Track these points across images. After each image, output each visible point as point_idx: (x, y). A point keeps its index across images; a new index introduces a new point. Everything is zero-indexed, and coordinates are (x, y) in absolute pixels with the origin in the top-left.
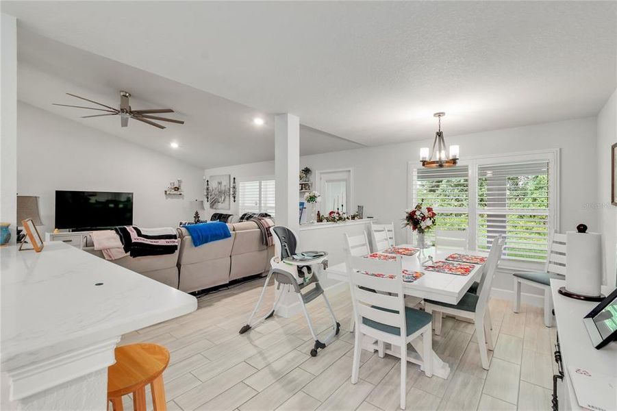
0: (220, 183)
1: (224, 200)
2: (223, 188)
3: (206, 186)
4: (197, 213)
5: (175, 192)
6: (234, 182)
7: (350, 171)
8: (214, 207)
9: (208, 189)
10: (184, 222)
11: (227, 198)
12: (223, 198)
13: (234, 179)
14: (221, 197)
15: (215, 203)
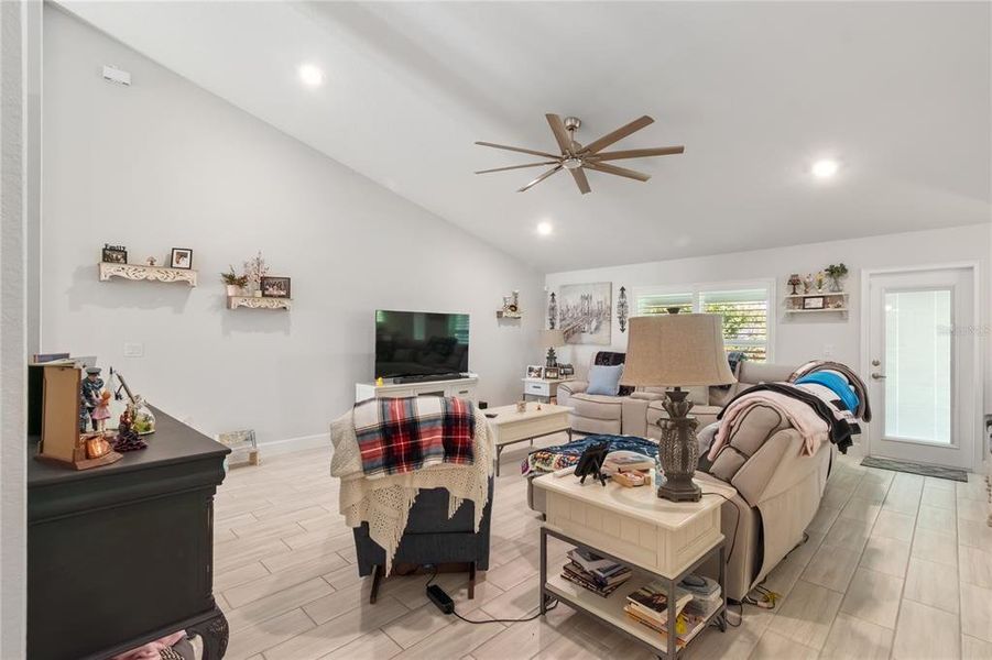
0: (586, 298)
1: (597, 328)
2: (594, 305)
3: (549, 304)
4: (551, 351)
5: (513, 314)
6: (623, 295)
7: (972, 268)
8: (571, 340)
9: (553, 309)
10: (536, 368)
11: (604, 326)
12: (594, 324)
13: (623, 289)
14: (590, 323)
15: (574, 332)
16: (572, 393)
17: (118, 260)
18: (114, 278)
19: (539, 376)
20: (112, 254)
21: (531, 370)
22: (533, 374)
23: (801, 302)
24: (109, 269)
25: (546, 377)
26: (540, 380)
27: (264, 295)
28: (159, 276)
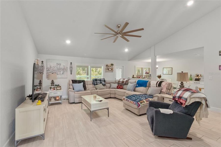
0: (59, 64)
1: (63, 73)
2: (62, 67)
4: (53, 81)
7: (123, 66)
14: (60, 72)
16: (74, 92)
19: (54, 89)
21: (51, 88)
22: (52, 89)
23: (108, 69)
26: (55, 91)
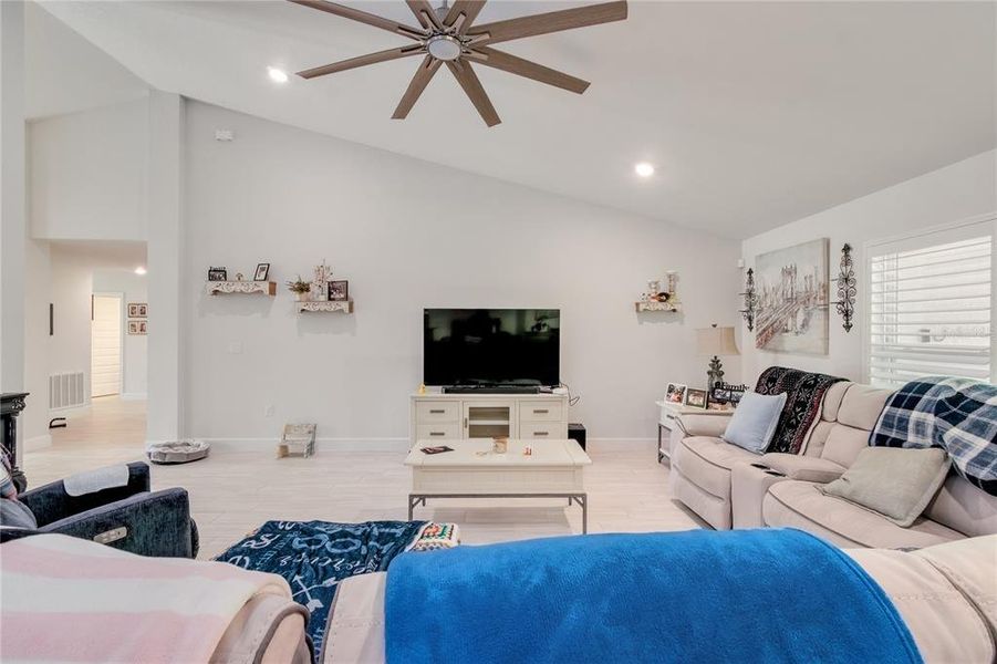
0: (789, 272)
2: (800, 285)
3: (744, 288)
4: (716, 362)
5: (661, 306)
6: (847, 261)
8: (771, 344)
9: (750, 294)
11: (817, 319)
12: (801, 317)
13: (847, 249)
14: (794, 316)
15: (773, 332)
16: (688, 435)
17: (220, 279)
18: (216, 292)
20: (216, 274)
24: (213, 285)
25: (688, 403)
27: (330, 299)
28: (243, 288)
